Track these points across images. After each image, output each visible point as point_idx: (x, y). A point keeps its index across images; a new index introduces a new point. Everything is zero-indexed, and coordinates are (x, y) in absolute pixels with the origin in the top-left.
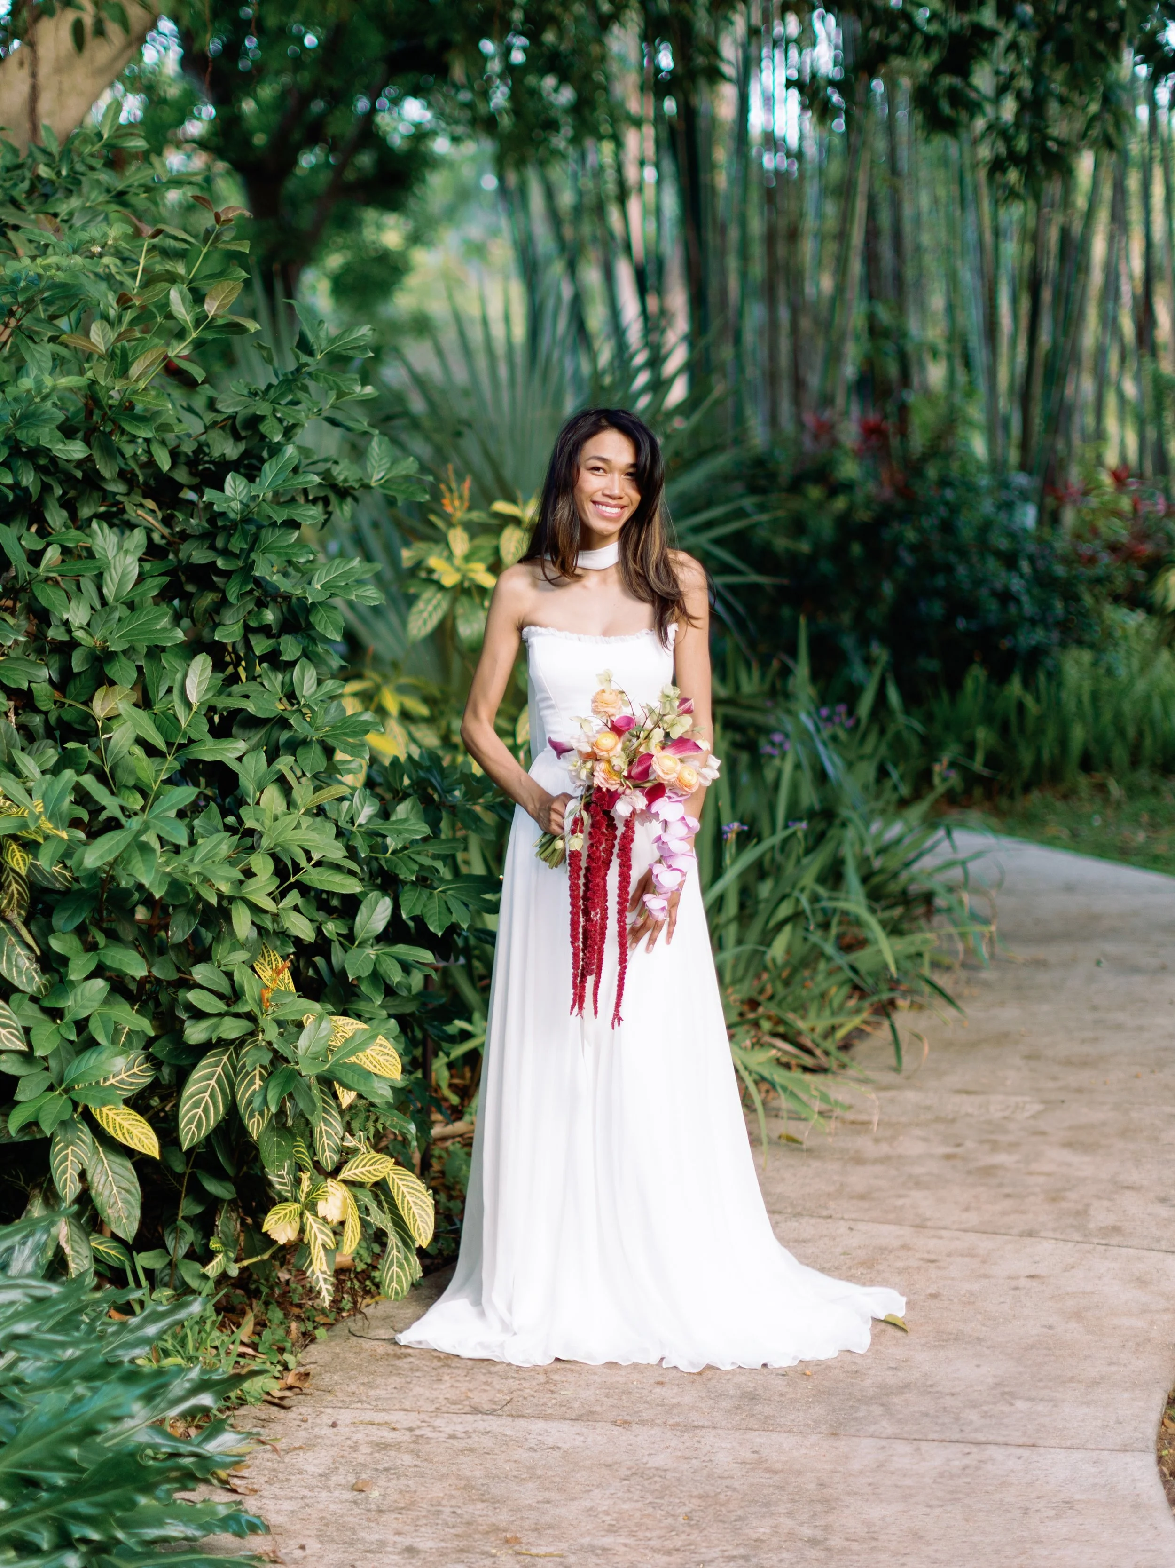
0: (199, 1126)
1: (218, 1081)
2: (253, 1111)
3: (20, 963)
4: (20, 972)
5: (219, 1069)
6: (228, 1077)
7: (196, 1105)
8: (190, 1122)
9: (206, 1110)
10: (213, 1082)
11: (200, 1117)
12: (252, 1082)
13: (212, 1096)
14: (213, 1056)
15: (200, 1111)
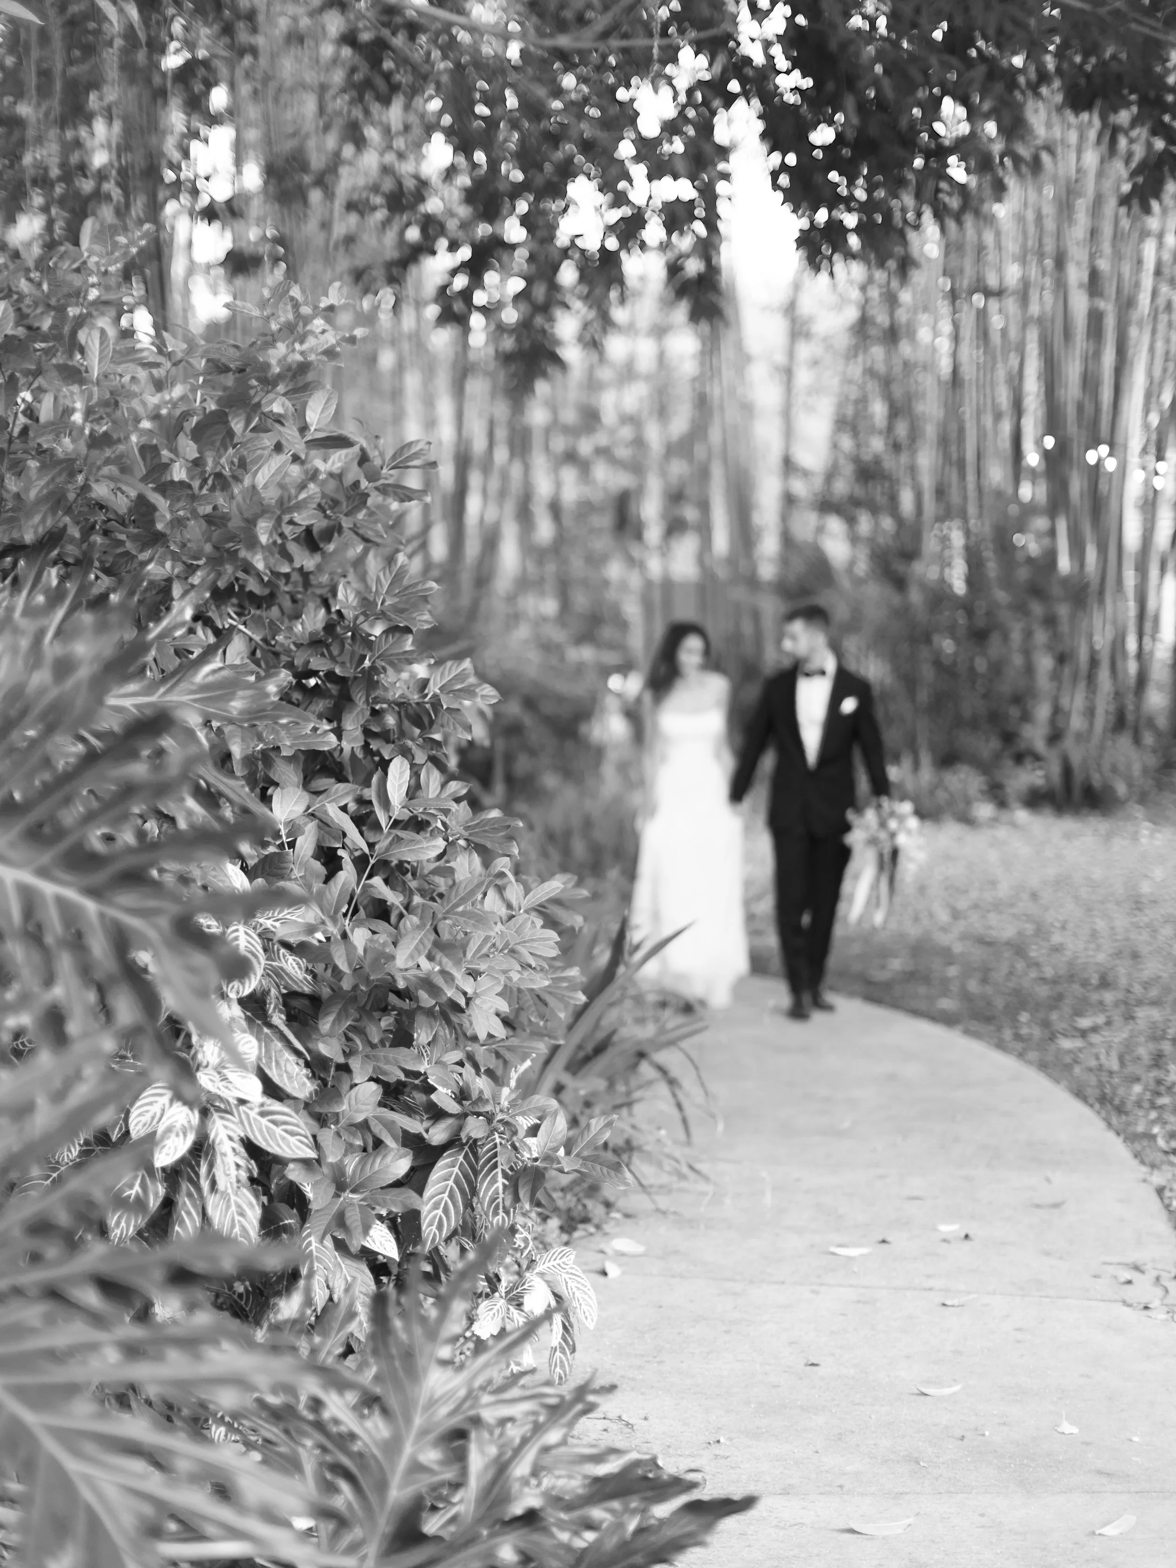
0: (440, 1227)
1: (457, 1182)
2: (497, 1207)
3: (289, 1068)
4: (290, 1078)
5: (456, 1170)
6: (466, 1176)
7: (436, 1206)
8: (431, 1224)
9: (446, 1211)
10: (451, 1183)
11: (441, 1219)
12: (494, 1180)
13: (451, 1196)
14: (449, 1156)
15: (440, 1212)
